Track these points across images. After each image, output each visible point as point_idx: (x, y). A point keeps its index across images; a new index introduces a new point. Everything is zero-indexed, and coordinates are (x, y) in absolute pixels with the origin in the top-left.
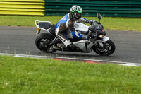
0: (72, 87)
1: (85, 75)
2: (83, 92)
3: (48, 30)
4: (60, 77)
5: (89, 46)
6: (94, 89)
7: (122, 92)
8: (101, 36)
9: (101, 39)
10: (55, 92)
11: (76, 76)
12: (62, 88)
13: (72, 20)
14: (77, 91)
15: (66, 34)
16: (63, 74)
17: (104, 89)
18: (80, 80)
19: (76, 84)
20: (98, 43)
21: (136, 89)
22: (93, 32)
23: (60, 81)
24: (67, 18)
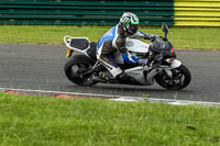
0: (35, 135)
1: (56, 116)
2: (54, 143)
3: (84, 52)
4: (17, 120)
5: (150, 75)
6: (70, 137)
7: (113, 142)
8: (168, 60)
9: (169, 64)
10: (10, 143)
11: (42, 118)
12: (20, 136)
13: (123, 35)
14: (43, 142)
15: (114, 58)
16: (21, 116)
17: (85, 137)
18: (48, 124)
19: (42, 131)
20: (164, 71)
21: (135, 137)
22: (155, 53)
23: (16, 126)
24: (114, 33)
